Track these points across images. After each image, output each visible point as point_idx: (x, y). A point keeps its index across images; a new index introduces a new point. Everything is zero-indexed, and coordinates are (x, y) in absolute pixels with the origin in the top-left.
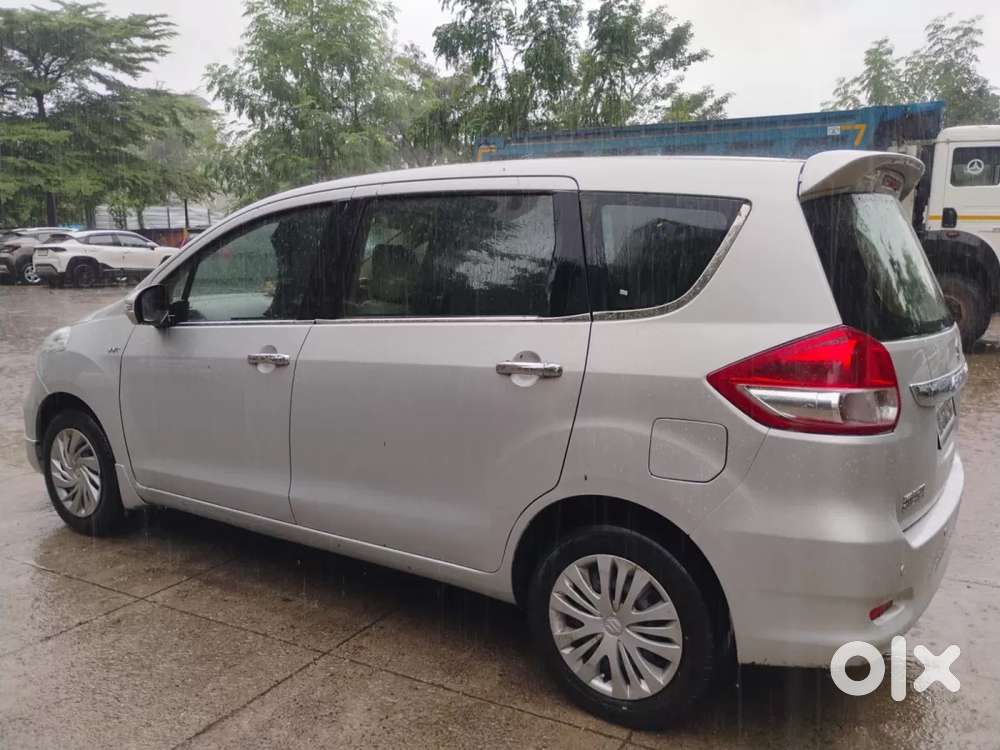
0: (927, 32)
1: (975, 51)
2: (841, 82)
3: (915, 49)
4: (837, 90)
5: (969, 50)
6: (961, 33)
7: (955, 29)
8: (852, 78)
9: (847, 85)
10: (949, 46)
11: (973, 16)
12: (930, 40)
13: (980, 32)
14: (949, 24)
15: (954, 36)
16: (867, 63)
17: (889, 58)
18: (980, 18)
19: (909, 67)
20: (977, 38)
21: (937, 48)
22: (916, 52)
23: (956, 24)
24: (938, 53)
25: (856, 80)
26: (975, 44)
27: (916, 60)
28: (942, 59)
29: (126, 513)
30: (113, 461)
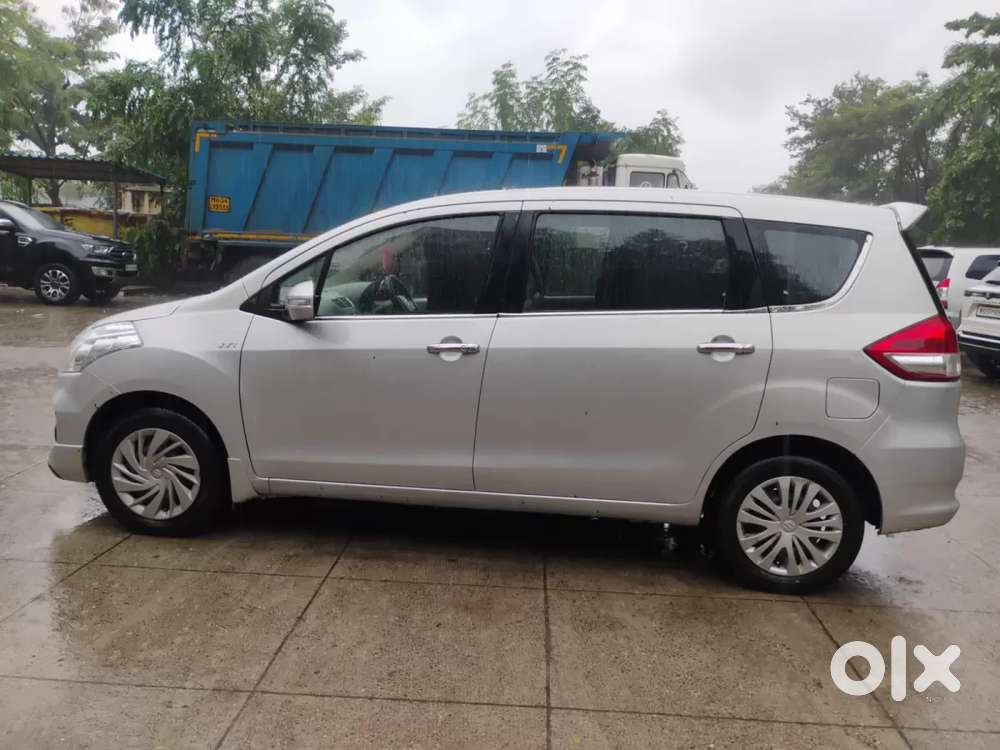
0: (547, 62)
1: (582, 84)
2: (472, 98)
3: (534, 75)
4: (469, 104)
5: (577, 83)
6: (571, 66)
7: (567, 63)
8: (482, 94)
9: (477, 100)
10: (562, 76)
11: (581, 54)
12: (549, 69)
13: (585, 68)
14: (564, 58)
15: (565, 69)
16: (494, 83)
17: (512, 80)
18: (586, 56)
19: (529, 90)
20: (583, 73)
21: (553, 77)
22: (535, 78)
23: (568, 59)
24: (553, 82)
25: (485, 97)
26: (581, 78)
27: (535, 85)
28: (557, 87)
29: (233, 506)
30: (225, 455)
